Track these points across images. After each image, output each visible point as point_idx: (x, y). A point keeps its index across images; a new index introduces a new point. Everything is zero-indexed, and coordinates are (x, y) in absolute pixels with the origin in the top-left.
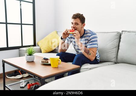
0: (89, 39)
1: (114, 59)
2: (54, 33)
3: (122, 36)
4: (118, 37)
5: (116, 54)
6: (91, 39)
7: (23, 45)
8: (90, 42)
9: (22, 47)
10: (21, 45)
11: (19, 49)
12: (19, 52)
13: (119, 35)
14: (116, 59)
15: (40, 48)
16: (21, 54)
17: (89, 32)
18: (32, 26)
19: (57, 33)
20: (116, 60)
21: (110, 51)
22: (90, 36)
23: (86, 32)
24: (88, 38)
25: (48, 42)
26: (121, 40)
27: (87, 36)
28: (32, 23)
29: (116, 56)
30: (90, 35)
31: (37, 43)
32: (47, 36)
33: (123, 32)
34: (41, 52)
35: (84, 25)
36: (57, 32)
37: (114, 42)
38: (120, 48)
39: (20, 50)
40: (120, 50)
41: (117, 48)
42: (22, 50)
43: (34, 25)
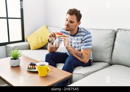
0: (83, 39)
1: (108, 59)
2: (44, 27)
3: (117, 35)
4: (113, 35)
5: (111, 54)
6: (85, 39)
7: (11, 41)
8: (84, 42)
9: (9, 43)
10: (8, 41)
11: (5, 45)
12: (6, 49)
13: (114, 33)
14: (110, 59)
15: (29, 44)
16: (7, 51)
17: (83, 30)
18: (20, 20)
19: (47, 28)
20: (110, 61)
21: (104, 51)
22: (84, 36)
23: (79, 30)
24: (82, 37)
25: (38, 38)
26: (117, 38)
27: (80, 35)
28: (20, 17)
29: (110, 56)
30: (85, 34)
31: (26, 39)
32: (37, 31)
33: (119, 31)
34: (30, 49)
35: (79, 24)
36: (47, 26)
37: (109, 41)
38: (115, 47)
39: (6, 47)
40: (114, 50)
41: (112, 48)
42: (9, 47)
43: (22, 18)
